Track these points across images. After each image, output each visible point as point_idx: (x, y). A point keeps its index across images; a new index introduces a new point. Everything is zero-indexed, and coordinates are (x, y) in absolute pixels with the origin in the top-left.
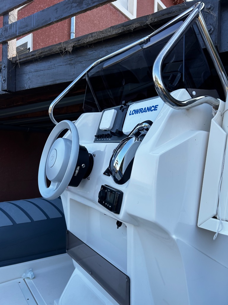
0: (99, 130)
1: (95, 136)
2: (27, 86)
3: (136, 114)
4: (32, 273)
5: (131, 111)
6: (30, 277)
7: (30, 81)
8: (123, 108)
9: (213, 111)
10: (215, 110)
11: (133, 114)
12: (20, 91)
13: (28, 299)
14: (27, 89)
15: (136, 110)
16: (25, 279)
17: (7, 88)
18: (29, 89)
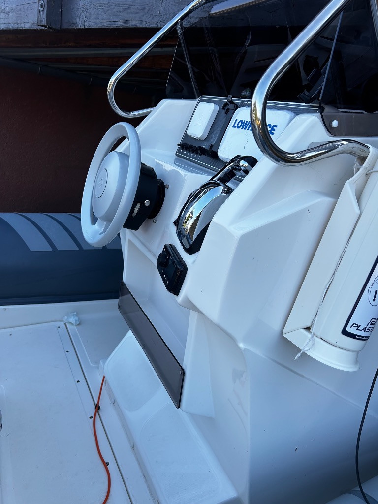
0: (186, 136)
1: (179, 145)
2: (80, 22)
3: (242, 128)
4: (77, 318)
5: (237, 120)
6: (74, 322)
7: (85, 12)
8: (227, 108)
9: (355, 165)
10: (358, 164)
11: (238, 128)
12: (68, 28)
13: (68, 352)
14: (80, 27)
15: (244, 121)
16: (67, 324)
17: (47, 23)
18: (83, 29)
